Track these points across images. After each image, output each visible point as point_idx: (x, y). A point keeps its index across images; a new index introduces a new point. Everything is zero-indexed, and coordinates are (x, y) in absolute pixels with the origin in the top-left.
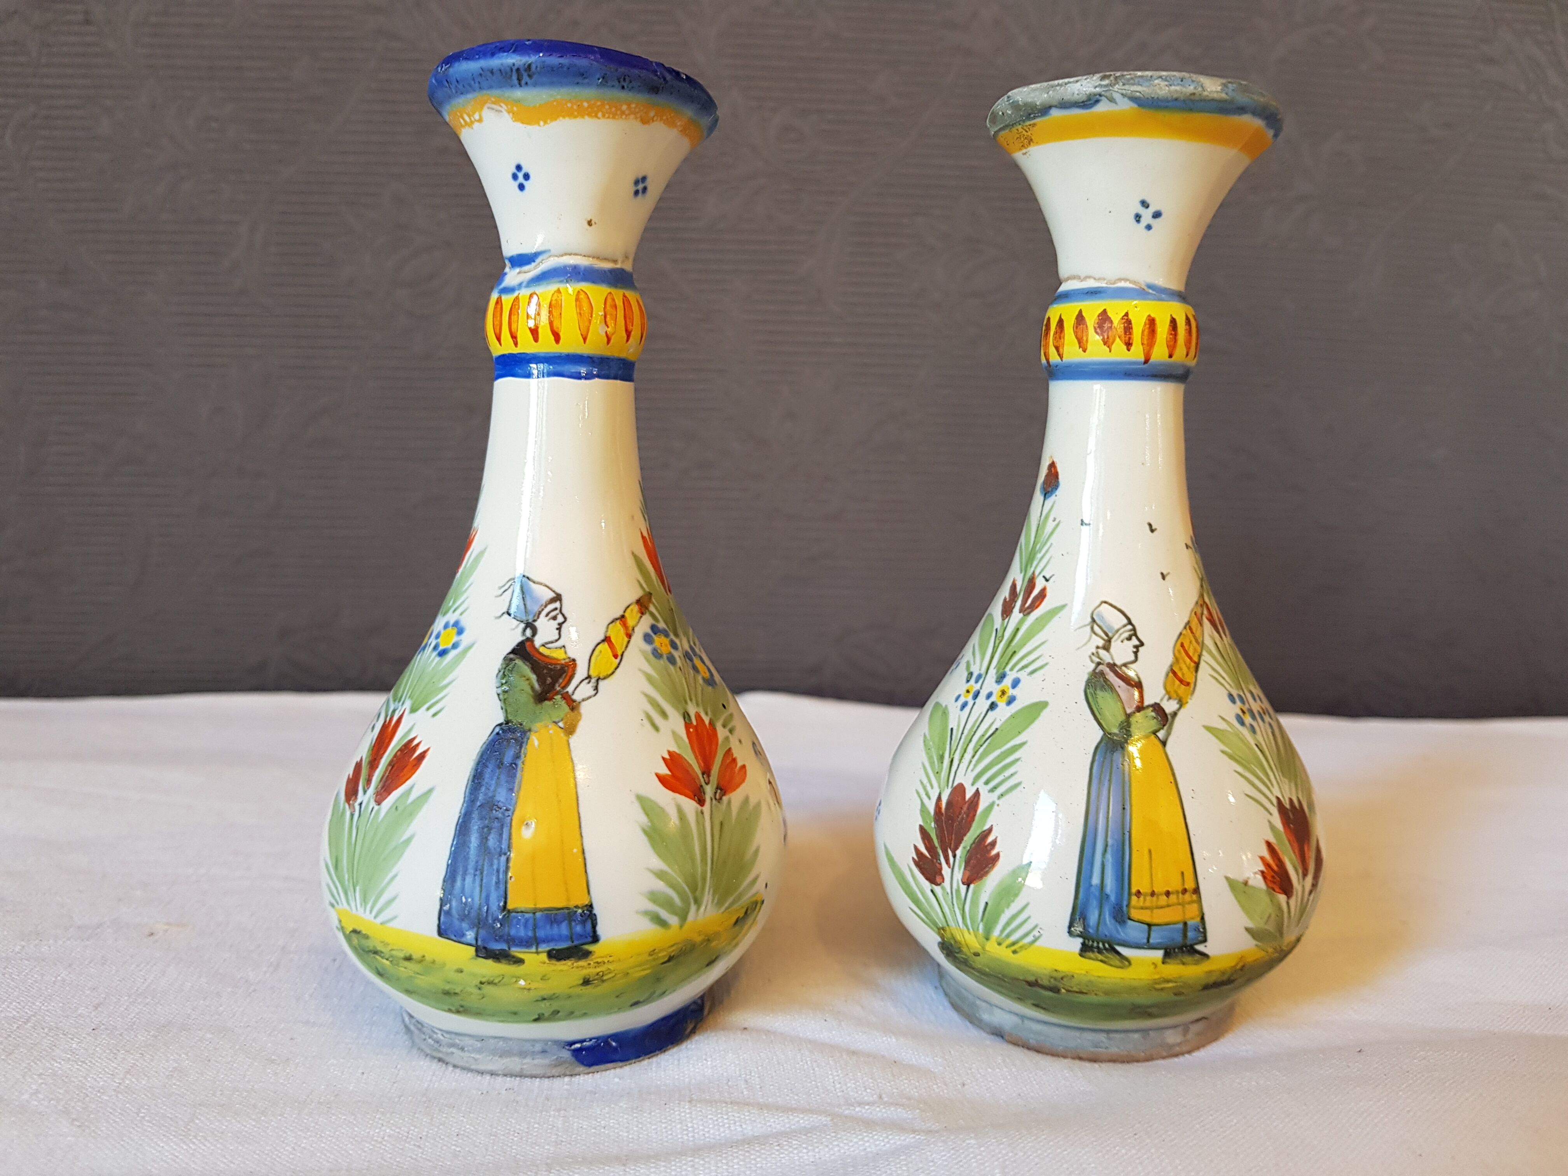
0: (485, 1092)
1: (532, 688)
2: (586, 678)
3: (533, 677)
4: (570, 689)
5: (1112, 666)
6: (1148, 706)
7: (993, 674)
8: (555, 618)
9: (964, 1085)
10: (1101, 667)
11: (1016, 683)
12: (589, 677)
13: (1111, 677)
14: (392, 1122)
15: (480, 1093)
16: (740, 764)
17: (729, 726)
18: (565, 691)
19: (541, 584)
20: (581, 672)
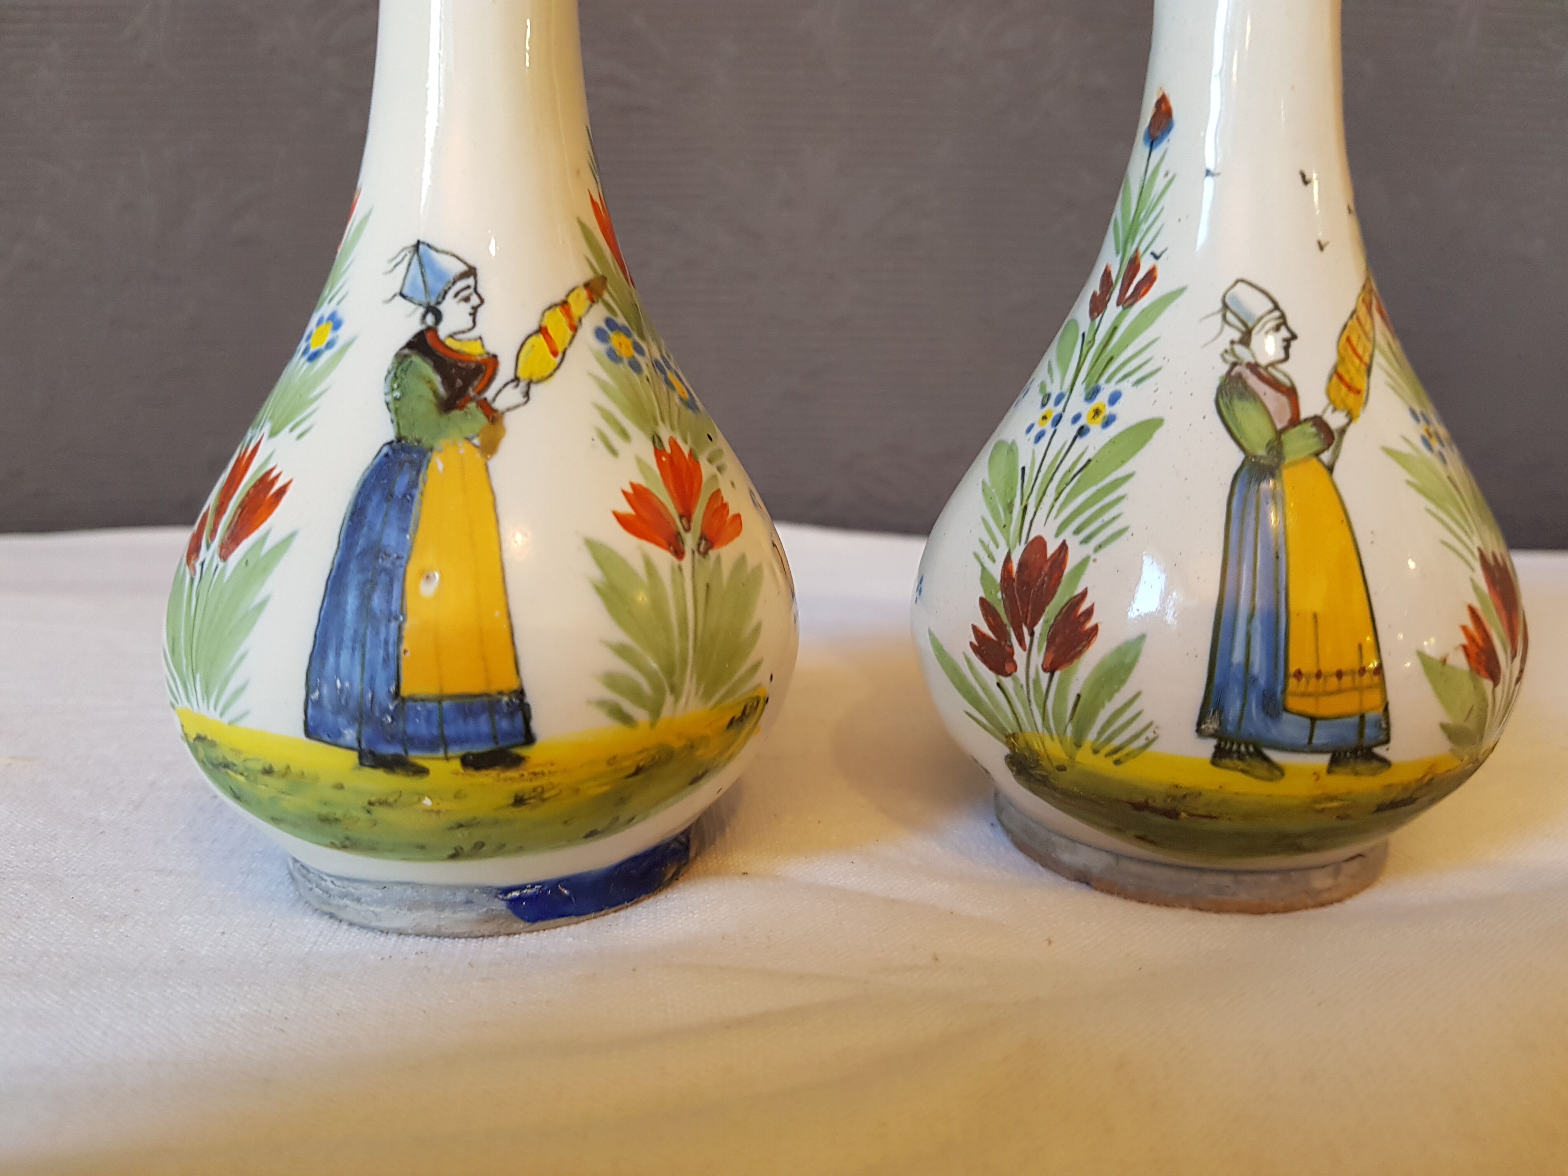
0: (387, 957)
1: (435, 393)
2: (512, 381)
3: (437, 379)
4: (489, 394)
5: (1254, 367)
6: (1306, 420)
7: (1080, 389)
8: (467, 299)
9: (1050, 942)
10: (1237, 369)
11: (1114, 398)
12: (516, 379)
13: (1253, 381)
14: (249, 996)
15: (380, 958)
16: (732, 511)
17: (718, 462)
18: (482, 397)
19: (446, 253)
20: (505, 372)
